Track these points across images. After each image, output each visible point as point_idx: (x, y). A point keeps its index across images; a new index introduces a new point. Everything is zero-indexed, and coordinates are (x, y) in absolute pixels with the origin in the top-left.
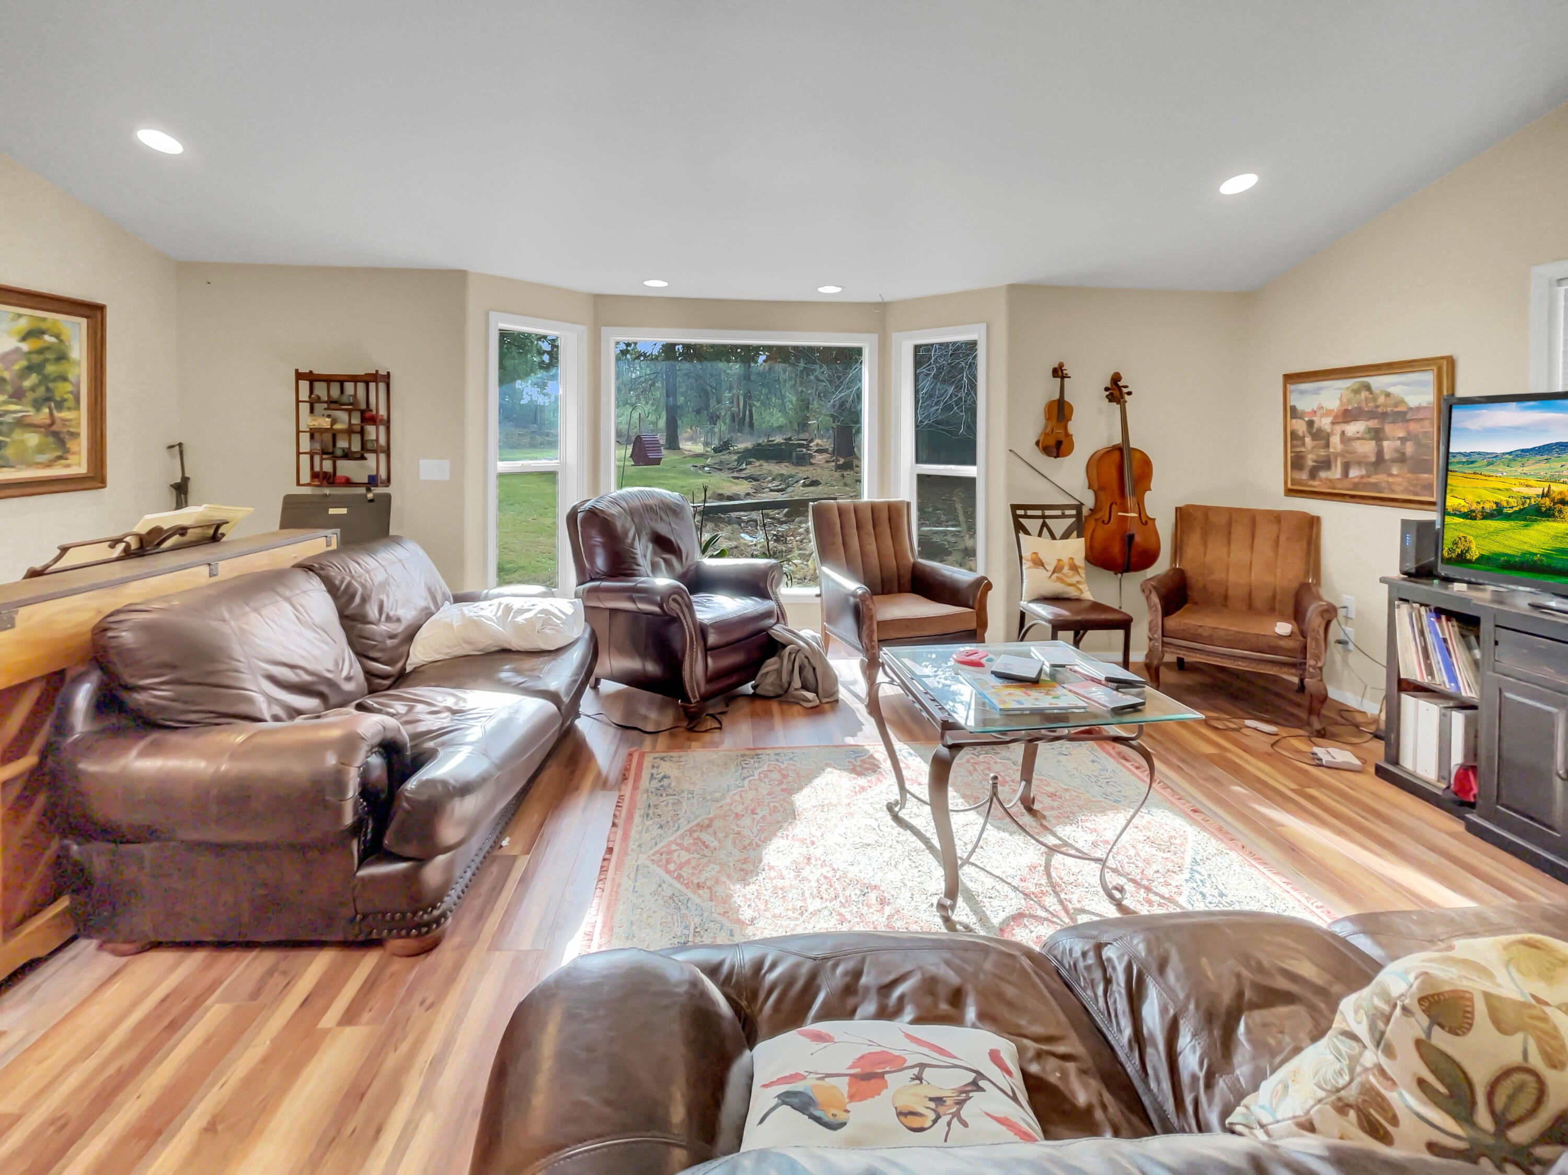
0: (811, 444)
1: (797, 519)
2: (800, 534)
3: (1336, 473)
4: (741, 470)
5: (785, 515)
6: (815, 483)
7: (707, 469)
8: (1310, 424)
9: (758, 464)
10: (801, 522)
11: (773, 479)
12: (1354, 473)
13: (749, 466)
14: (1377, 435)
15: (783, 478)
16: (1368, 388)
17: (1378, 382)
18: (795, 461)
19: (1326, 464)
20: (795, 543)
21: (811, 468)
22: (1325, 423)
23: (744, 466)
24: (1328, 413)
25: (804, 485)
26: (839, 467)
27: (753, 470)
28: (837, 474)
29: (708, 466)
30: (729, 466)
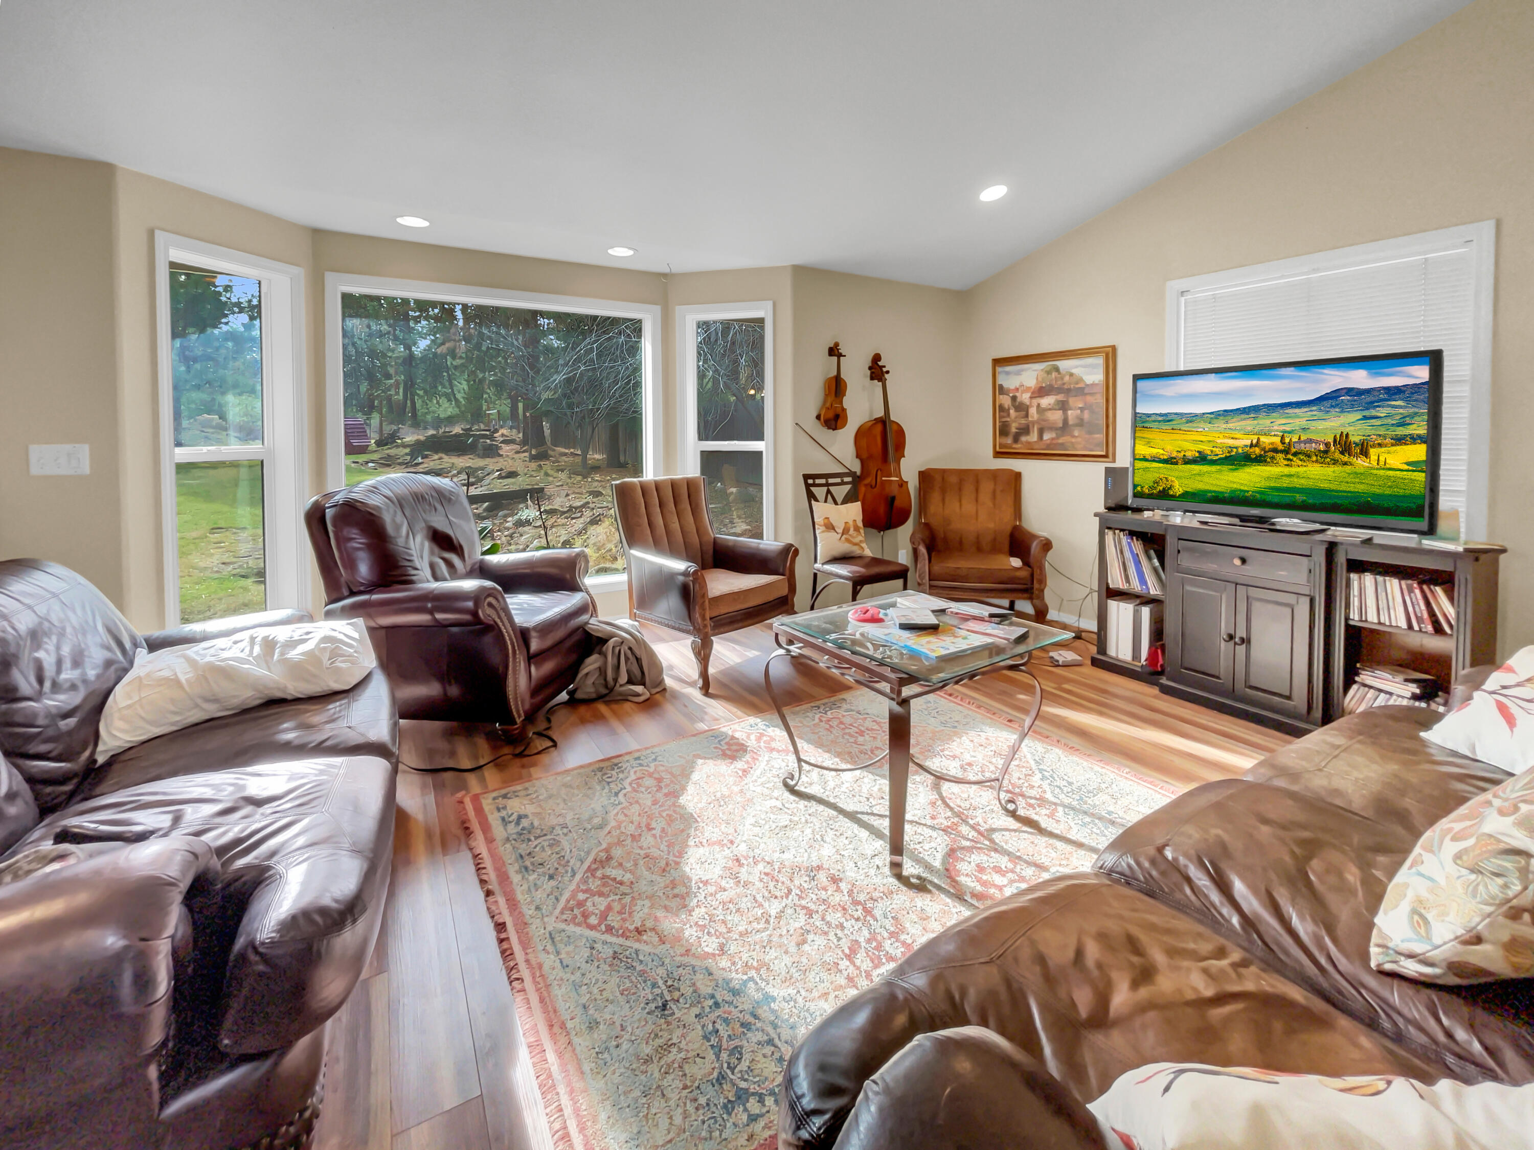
0: (495, 435)
1: (500, 514)
2: (508, 529)
3: (1033, 437)
4: (417, 464)
5: (486, 510)
6: (512, 474)
7: (371, 465)
8: (1014, 398)
9: (436, 457)
10: (506, 516)
11: (459, 473)
12: (1047, 436)
13: (425, 460)
14: (1063, 406)
15: (470, 472)
16: (1057, 369)
17: (1063, 365)
18: (481, 452)
19: (1025, 430)
20: (504, 539)
21: (501, 460)
22: (1025, 397)
23: (420, 460)
24: (1028, 389)
25: (500, 477)
26: (533, 458)
27: (432, 464)
28: (534, 465)
29: (372, 461)
30: (399, 461)
